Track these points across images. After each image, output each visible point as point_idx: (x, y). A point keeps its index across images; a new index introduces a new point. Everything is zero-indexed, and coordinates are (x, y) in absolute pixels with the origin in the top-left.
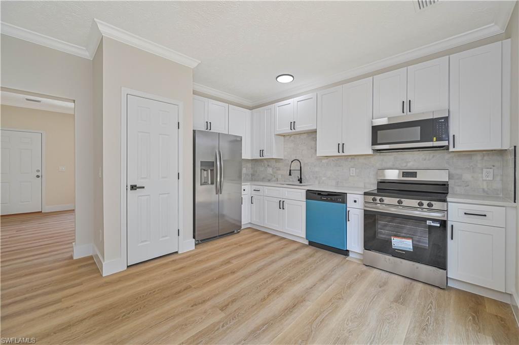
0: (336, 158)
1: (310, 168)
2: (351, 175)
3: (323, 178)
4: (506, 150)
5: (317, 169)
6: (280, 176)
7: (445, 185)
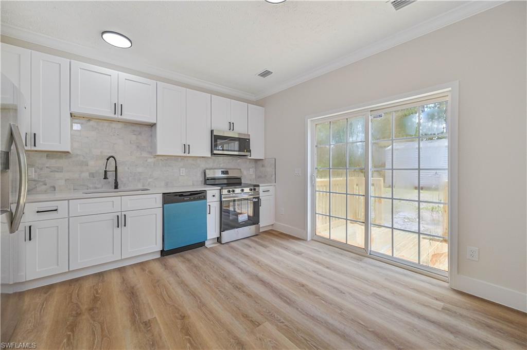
0: (166, 158)
1: (128, 169)
2: (181, 174)
3: (149, 180)
4: (262, 160)
5: (140, 170)
6: (62, 182)
7: (239, 178)
